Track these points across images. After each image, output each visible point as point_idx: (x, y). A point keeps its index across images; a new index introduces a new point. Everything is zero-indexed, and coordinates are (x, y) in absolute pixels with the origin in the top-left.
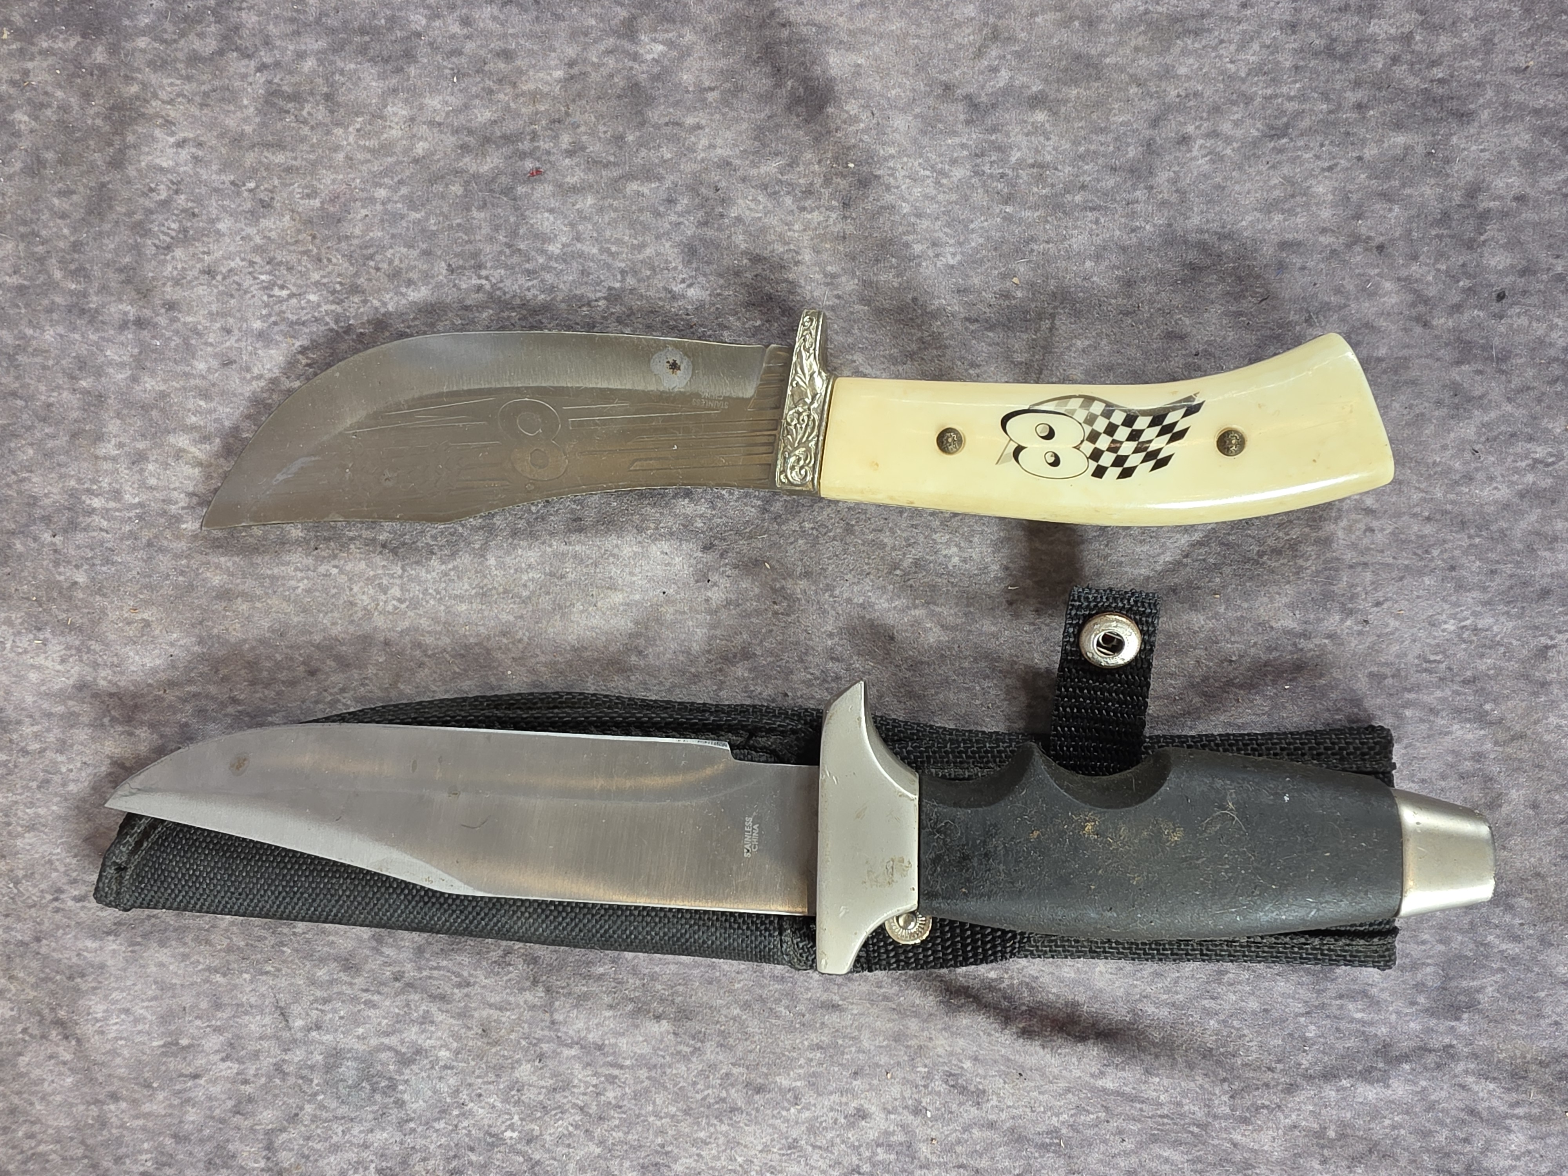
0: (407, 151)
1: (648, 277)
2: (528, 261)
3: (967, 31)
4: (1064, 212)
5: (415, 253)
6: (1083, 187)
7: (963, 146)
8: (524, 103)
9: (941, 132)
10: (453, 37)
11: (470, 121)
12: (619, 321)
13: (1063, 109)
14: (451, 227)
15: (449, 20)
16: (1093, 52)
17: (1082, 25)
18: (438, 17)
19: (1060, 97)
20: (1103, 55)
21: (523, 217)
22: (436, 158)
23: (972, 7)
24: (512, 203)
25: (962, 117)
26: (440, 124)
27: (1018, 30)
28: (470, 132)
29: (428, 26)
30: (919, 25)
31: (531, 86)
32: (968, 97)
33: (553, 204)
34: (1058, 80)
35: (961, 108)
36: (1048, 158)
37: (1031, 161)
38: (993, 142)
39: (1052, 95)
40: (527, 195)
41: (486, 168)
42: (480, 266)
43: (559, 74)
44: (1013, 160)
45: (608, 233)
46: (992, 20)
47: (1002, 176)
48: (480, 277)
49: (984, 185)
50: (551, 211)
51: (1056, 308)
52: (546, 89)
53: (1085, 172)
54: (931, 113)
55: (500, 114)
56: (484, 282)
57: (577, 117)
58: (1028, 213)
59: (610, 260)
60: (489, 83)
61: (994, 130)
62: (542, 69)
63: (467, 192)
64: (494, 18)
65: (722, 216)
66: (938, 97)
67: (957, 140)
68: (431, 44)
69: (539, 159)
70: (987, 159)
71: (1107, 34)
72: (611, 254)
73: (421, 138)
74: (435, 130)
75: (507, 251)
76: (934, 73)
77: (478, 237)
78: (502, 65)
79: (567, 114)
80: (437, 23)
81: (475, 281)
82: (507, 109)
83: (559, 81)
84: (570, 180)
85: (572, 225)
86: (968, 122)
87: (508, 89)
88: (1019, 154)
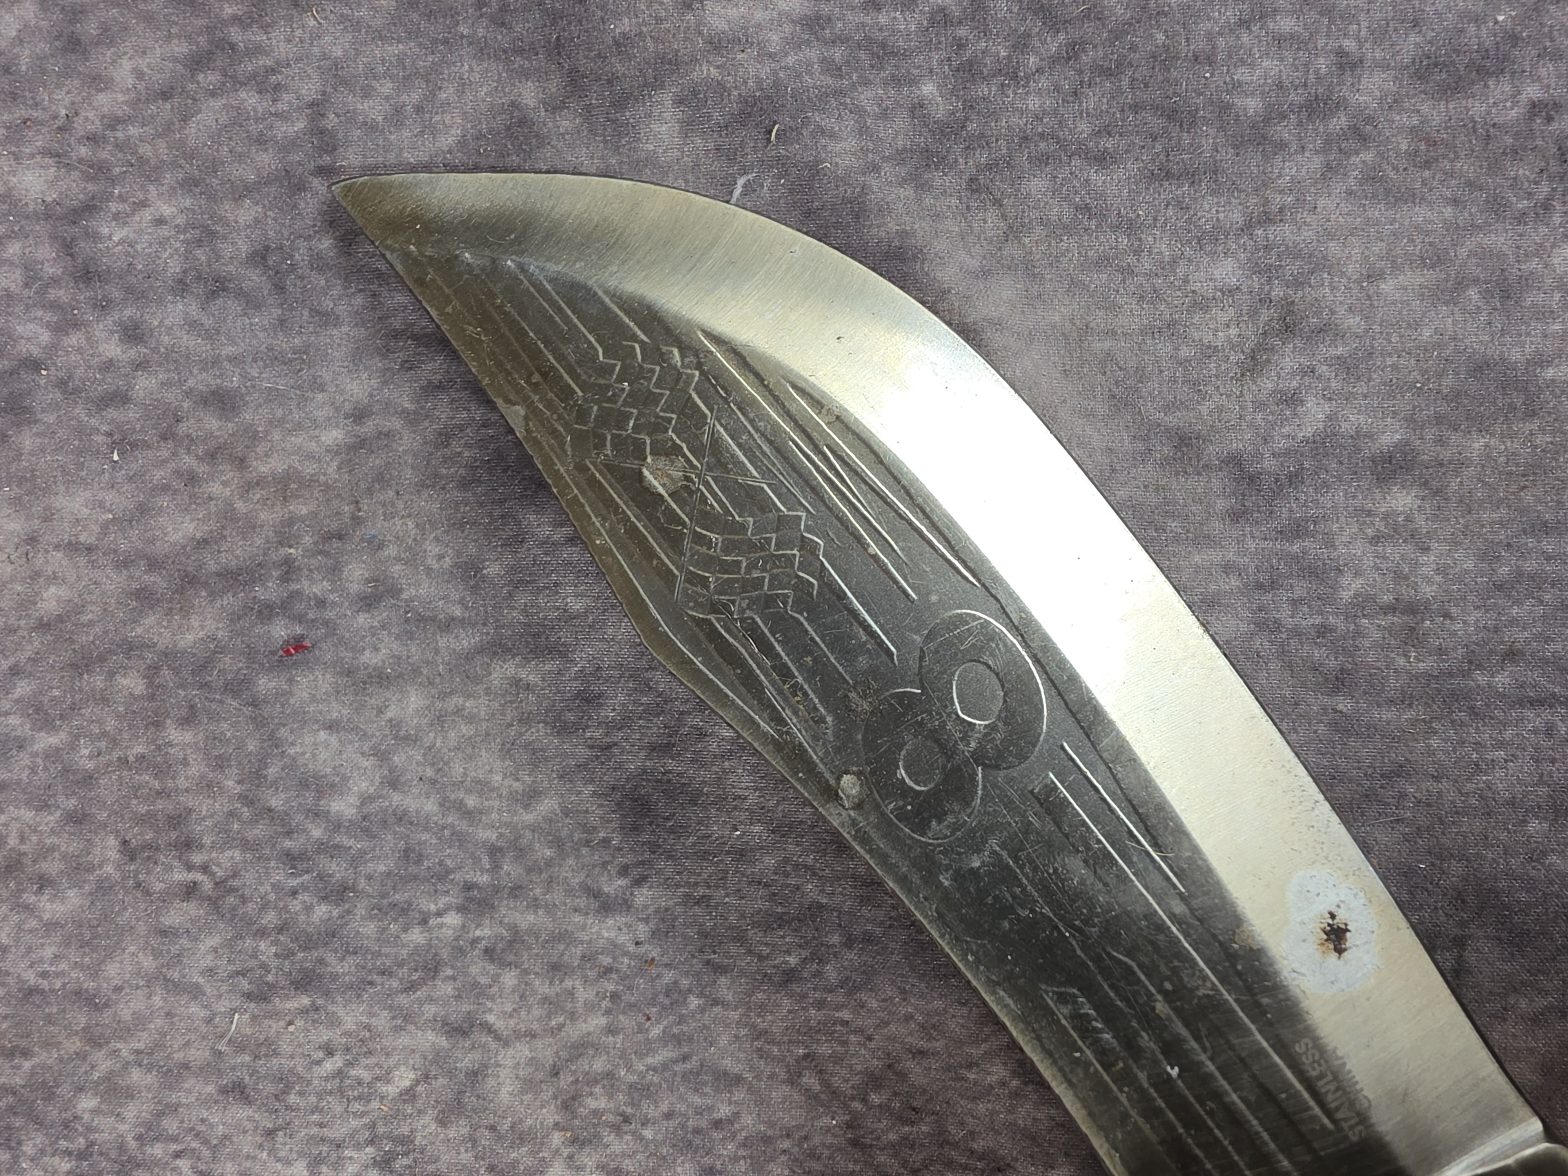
0: (26, 604)
1: (549, 863)
2: (289, 834)
3: (1223, 317)
4: (1474, 713)
5: (52, 818)
6: (1512, 655)
7: (1227, 568)
8: (264, 501)
9: (1176, 539)
10: (109, 366)
11: (152, 541)
12: (489, 953)
13: (1454, 485)
14: (124, 762)
15: (99, 331)
16: (1515, 355)
17: (1487, 295)
18: (76, 325)
19: (1446, 454)
20: (1540, 361)
21: (274, 741)
22: (85, 618)
23: (1229, 264)
24: (248, 710)
25: (1221, 504)
26: (89, 549)
27: (1342, 311)
28: (154, 564)
29: (53, 347)
30: (1113, 308)
31: (276, 465)
32: (1234, 461)
33: (337, 711)
34: (1439, 420)
35: (1216, 483)
36: (1428, 591)
37: (1387, 598)
38: (1296, 558)
39: (1428, 451)
40: (282, 696)
41: (190, 637)
42: (188, 845)
43: (333, 436)
44: (1346, 595)
45: (457, 769)
46: (1278, 292)
47: (1323, 630)
48: (190, 867)
49: (1283, 652)
50: (331, 726)
51: (1463, 924)
52: (309, 469)
53: (1513, 622)
54: (1154, 500)
55: (213, 525)
56: (199, 877)
57: (377, 527)
58: (1387, 714)
59: (462, 825)
60: (188, 461)
61: (1297, 530)
62: (299, 427)
63: (154, 691)
64: (192, 325)
65: (702, 735)
66: (1166, 461)
67: (1215, 556)
68: (62, 384)
69: (300, 619)
70: (1285, 595)
71: (1544, 314)
72: (468, 814)
73: (54, 579)
74: (82, 561)
75: (246, 812)
76: (1152, 412)
77: (182, 783)
78: (213, 423)
79: (357, 521)
80: (74, 339)
81: (180, 876)
82: (228, 515)
83: (334, 451)
84: (368, 658)
85: (381, 755)
86: (1236, 516)
87: (229, 473)
88: (1357, 584)
